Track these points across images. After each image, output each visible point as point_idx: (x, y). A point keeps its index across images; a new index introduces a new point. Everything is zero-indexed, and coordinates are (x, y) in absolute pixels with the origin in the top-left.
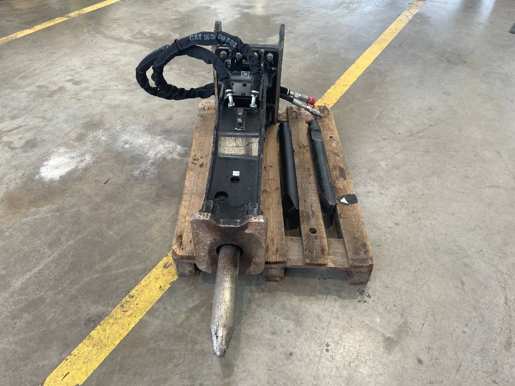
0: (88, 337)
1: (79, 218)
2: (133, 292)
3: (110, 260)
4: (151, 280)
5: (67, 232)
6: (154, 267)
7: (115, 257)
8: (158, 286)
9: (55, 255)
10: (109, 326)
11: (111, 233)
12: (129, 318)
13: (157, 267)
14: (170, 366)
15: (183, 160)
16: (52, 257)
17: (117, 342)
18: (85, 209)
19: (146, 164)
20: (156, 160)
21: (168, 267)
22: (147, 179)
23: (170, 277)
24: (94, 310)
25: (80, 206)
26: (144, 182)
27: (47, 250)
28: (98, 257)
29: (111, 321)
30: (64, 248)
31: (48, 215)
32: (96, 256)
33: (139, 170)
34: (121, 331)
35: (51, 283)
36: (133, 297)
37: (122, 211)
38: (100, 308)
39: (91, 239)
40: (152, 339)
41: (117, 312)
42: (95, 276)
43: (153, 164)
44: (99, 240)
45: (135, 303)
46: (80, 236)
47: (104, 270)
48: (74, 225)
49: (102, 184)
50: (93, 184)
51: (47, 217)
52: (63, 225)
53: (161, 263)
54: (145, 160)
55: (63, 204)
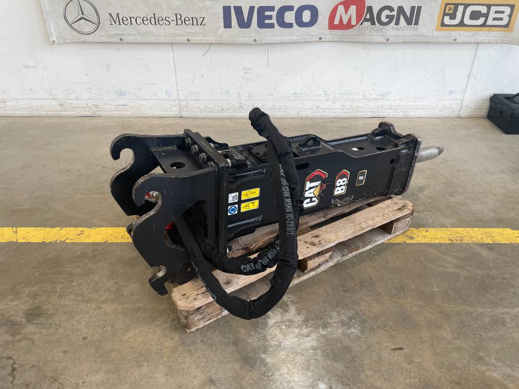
0: (495, 243)
1: (459, 328)
2: (448, 242)
3: (452, 270)
4: (429, 239)
5: (479, 323)
6: (421, 244)
7: (445, 269)
8: (428, 233)
9: (501, 310)
10: (477, 238)
11: (436, 289)
12: (461, 233)
13: (418, 242)
14: (451, 205)
15: (292, 301)
16: (505, 310)
17: (477, 229)
18: (446, 334)
19: (331, 333)
20: (316, 328)
22: (352, 312)
23: (414, 231)
24: (484, 252)
25: (450, 343)
26: (359, 312)
27: (508, 320)
28: (461, 280)
29: (475, 239)
30: (489, 310)
31: (494, 361)
32: (462, 281)
33: (349, 331)
34: (471, 231)
35: (512, 290)
36: (450, 240)
37: (409, 300)
38: (479, 249)
39: (459, 298)
40: (453, 218)
41: (467, 240)
42: (472, 269)
43: (325, 326)
44: (451, 292)
45: (451, 236)
46: (468, 309)
47: (462, 268)
48: (469, 326)
49: (406, 351)
50: (417, 360)
51: (496, 359)
52: (481, 335)
53: (413, 242)
54: (327, 340)
55: (469, 362)
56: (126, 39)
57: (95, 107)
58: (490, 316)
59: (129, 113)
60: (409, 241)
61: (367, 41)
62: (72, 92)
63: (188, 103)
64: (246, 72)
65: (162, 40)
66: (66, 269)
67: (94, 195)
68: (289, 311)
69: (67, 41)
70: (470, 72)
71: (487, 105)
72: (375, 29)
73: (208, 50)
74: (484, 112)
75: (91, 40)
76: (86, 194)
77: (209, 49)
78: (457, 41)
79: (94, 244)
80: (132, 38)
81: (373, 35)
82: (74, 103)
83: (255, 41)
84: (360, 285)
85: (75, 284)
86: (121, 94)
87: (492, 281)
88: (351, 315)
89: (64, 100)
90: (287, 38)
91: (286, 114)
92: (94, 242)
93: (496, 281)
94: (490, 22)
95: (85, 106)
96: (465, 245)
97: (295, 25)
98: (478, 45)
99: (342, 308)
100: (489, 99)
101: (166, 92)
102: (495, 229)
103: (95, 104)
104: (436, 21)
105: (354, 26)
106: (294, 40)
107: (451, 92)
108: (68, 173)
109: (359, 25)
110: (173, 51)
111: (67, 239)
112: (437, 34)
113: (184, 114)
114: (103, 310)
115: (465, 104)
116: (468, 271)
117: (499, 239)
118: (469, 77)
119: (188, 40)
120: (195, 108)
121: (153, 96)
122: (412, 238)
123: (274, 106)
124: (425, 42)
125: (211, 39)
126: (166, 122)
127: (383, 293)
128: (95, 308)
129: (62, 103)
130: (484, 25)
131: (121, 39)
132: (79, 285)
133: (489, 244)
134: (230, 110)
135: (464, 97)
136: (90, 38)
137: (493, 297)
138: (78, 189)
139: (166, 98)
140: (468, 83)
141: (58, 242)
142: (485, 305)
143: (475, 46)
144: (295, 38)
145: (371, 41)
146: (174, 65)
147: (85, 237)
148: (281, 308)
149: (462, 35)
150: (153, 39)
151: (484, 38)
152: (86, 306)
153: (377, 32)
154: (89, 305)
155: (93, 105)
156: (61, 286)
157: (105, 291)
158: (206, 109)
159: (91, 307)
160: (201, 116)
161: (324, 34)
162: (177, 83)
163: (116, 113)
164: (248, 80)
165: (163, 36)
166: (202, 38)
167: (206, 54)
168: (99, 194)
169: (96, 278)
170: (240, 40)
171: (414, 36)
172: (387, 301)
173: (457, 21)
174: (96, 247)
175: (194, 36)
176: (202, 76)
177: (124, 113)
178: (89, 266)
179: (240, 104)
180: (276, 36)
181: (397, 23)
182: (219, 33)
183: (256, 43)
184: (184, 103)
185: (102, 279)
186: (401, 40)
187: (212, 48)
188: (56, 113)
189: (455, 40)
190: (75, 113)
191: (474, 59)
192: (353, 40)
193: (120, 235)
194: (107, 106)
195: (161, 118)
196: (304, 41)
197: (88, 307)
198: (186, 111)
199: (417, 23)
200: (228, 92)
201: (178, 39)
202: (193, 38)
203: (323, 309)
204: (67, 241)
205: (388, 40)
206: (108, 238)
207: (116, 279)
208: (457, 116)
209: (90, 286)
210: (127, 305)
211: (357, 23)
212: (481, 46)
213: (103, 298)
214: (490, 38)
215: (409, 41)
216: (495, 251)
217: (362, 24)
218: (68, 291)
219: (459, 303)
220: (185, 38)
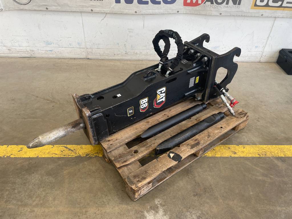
0: (286, 156)
2: (258, 156)
3: (260, 178)
4: (246, 154)
6: (241, 157)
7: (257, 177)
8: (245, 149)
10: (275, 153)
11: (251, 193)
12: (265, 149)
13: (239, 156)
14: (258, 127)
17: (274, 146)
21: (234, 152)
22: (200, 212)
23: (236, 148)
24: (279, 164)
26: (204, 212)
28: (267, 185)
29: (273, 154)
30: (284, 208)
34: (271, 148)
36: (259, 154)
37: (235, 202)
38: (276, 162)
39: (266, 200)
40: (260, 137)
41: (269, 155)
42: (272, 177)
44: (260, 195)
45: (259, 151)
46: (271, 208)
47: (266, 176)
53: (236, 156)
56: (50, 8)
57: (31, 51)
58: (285, 213)
59: (54, 56)
60: (233, 155)
61: (208, 14)
62: (16, 41)
63: (92, 50)
64: (129, 32)
65: (74, 9)
66: (11, 179)
67: (30, 119)
68: (159, 212)
69: (11, 9)
70: (269, 35)
71: (277, 55)
72: (214, 6)
73: (105, 17)
74: (275, 59)
75: (27, 8)
76: (25, 119)
77: (106, 15)
78: (263, 16)
79: (30, 159)
80: (54, 7)
81: (211, 11)
82: (18, 48)
83: (136, 12)
84: (204, 190)
85: (16, 191)
86: (48, 43)
87: (285, 186)
88: (199, 215)
89: (11, 47)
90: (157, 11)
91: (155, 58)
92: (29, 157)
93: (288, 186)
94: (284, 4)
95: (25, 51)
96: (268, 159)
97: (162, 2)
98: (276, 19)
99: (193, 209)
100: (279, 51)
101: (78, 43)
102: (285, 146)
103: (32, 49)
104: (252, 3)
105: (200, 4)
106: (161, 12)
107: (256, 47)
108: (13, 101)
109: (203, 4)
110: (82, 16)
111: (11, 154)
112: (252, 11)
113: (89, 57)
114: (35, 212)
115: (264, 54)
116: (271, 178)
117: (288, 153)
118: (268, 38)
119: (92, 10)
120: (97, 53)
121: (69, 45)
122: (235, 153)
123: (147, 53)
124: (244, 16)
125: (107, 10)
126: (79, 62)
127: (219, 196)
128: (30, 212)
129: (10, 49)
130: (281, 6)
131: (47, 8)
132: (19, 192)
133: (282, 157)
134: (120, 55)
135: (264, 50)
136: (26, 7)
137: (286, 198)
138: (19, 114)
139: (78, 46)
140: (267, 41)
141: (6, 157)
142: (282, 205)
143: (274, 19)
144: (162, 11)
145: (210, 14)
146: (83, 26)
147: (23, 153)
148: (153, 210)
149: (267, 12)
150: (68, 9)
151: (280, 15)
152: (24, 210)
153: (214, 9)
154: (26, 209)
155: (31, 50)
156: (7, 192)
157: (37, 197)
158: (104, 54)
159: (27, 211)
160: (100, 59)
161: (180, 9)
162: (85, 37)
163: (46, 56)
164: (131, 36)
165: (74, 7)
166: (101, 9)
167: (103, 19)
168: (34, 118)
169: (31, 187)
170: (126, 11)
171: (237, 12)
172: (221, 202)
173: (265, 3)
174: (31, 161)
175: (95, 8)
176: (101, 33)
177: (51, 56)
178: (26, 177)
179: (126, 51)
180: (149, 10)
181: (227, 3)
182: (112, 6)
183: (137, 13)
184: (90, 50)
185: (34, 187)
186: (228, 14)
187: (108, 16)
188: (6, 55)
189: (262, 15)
190: (18, 55)
191: (273, 26)
192: (199, 13)
193: (47, 152)
194: (40, 51)
195: (75, 59)
196: (167, 13)
197: (25, 211)
198: (91, 55)
199: (239, 4)
200: (118, 44)
201: (85, 9)
202: (95, 9)
203: (181, 210)
204: (12, 156)
205: (221, 14)
206: (39, 154)
207: (44, 187)
208: (259, 61)
209: (27, 193)
210: (51, 209)
211: (202, 2)
212: (277, 19)
213: (34, 203)
214: (284, 15)
215: (234, 15)
216: (286, 163)
217: (205, 3)
218: (12, 197)
219: (266, 203)
220: (90, 9)
